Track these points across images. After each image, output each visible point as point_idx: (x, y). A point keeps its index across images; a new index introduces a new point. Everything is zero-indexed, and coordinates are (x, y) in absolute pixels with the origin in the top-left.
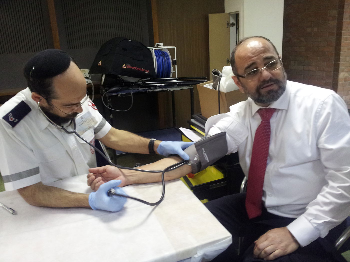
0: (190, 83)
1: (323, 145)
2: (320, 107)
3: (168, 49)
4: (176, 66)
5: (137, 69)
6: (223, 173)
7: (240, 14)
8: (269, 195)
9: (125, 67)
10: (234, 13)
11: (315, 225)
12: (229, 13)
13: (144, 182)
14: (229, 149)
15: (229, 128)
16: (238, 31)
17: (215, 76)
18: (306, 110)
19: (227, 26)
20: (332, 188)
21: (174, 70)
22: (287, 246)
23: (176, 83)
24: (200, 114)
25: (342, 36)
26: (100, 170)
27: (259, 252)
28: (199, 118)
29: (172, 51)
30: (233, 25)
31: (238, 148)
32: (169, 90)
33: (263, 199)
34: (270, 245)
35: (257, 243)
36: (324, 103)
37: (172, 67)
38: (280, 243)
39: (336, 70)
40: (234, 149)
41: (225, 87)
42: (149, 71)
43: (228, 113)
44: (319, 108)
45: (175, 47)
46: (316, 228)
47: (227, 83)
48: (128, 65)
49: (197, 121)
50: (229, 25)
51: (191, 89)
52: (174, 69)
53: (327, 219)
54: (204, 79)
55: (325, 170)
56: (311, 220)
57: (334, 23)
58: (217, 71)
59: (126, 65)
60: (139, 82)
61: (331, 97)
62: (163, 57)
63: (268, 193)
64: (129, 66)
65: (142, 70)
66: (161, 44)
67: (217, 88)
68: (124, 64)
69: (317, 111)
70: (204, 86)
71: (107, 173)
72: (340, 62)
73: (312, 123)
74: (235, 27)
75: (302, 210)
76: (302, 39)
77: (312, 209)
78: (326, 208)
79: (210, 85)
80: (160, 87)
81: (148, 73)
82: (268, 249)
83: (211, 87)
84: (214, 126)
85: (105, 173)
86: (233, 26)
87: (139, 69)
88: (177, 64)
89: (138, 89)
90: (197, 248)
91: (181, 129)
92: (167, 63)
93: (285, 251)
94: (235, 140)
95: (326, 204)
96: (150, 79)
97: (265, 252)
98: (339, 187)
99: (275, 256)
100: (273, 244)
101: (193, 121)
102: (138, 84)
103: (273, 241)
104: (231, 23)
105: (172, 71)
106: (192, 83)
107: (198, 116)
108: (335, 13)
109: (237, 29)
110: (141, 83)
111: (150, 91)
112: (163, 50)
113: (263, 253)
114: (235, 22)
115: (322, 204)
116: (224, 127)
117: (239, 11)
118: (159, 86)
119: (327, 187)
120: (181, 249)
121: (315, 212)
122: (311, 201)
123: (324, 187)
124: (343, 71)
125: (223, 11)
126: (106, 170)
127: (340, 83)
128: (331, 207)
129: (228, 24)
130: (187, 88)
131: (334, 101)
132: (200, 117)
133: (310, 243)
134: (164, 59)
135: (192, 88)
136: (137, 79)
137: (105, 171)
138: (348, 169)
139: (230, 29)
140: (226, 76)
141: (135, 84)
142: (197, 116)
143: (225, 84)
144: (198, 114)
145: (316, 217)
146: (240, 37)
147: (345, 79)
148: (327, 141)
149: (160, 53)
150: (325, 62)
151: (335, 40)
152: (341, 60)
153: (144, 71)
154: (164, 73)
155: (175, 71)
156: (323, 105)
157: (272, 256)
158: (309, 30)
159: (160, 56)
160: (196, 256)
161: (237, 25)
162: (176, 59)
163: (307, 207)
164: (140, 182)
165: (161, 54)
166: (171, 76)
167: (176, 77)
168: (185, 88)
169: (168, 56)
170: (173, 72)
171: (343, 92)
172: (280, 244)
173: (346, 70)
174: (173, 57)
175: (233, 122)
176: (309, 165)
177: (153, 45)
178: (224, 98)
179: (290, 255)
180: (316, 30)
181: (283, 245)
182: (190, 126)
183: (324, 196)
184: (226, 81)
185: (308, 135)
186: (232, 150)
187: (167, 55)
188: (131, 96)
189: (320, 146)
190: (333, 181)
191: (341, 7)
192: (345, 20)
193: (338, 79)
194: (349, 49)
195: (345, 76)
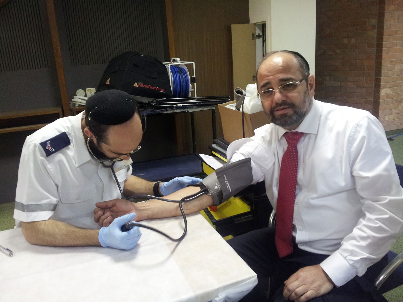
0: (210, 103)
1: (358, 173)
2: (354, 130)
3: (186, 65)
4: (195, 83)
5: (151, 87)
6: (249, 205)
7: (266, 24)
8: (300, 230)
9: (137, 86)
10: (260, 23)
11: (351, 262)
12: (255, 24)
13: (159, 217)
14: (254, 177)
15: (253, 154)
16: (265, 43)
17: (238, 95)
18: (338, 134)
19: (252, 38)
20: (370, 220)
21: (193, 89)
22: (320, 286)
23: (196, 103)
24: (223, 138)
25: (382, 48)
26: (108, 204)
27: (289, 294)
29: (190, 67)
30: (259, 36)
31: (264, 176)
32: (187, 111)
33: (294, 234)
34: (301, 286)
35: (287, 284)
36: (358, 125)
37: (190, 85)
38: (312, 282)
39: (378, 87)
40: (260, 177)
41: (249, 108)
42: (164, 90)
43: (252, 138)
44: (353, 132)
45: (194, 63)
46: (353, 266)
47: (252, 103)
48: (140, 83)
49: (220, 146)
50: (255, 37)
51: (212, 110)
52: (193, 87)
53: (365, 255)
54: (227, 98)
55: (362, 201)
56: (346, 256)
57: (373, 34)
58: (240, 90)
59: (137, 84)
60: (153, 102)
61: (366, 120)
62: (180, 74)
63: (298, 227)
64: (142, 85)
65: (156, 89)
66: (178, 59)
67: (241, 109)
68: (136, 83)
69: (350, 134)
70: (227, 106)
71: (117, 207)
72: (381, 77)
73: (345, 149)
74: (261, 39)
75: (337, 246)
76: (338, 51)
77: (347, 245)
78: (363, 243)
79: (233, 105)
80: (177, 108)
81: (163, 92)
82: (299, 290)
83: (234, 108)
84: (237, 151)
85: (115, 208)
86: (259, 38)
87: (153, 88)
88: (196, 81)
89: (152, 111)
90: (218, 290)
91: (202, 155)
92: (184, 80)
93: (318, 292)
94: (260, 166)
95: (363, 238)
96: (165, 99)
97: (296, 294)
98: (376, 219)
99: (306, 298)
100: (304, 285)
101: (214, 146)
102: (152, 104)
103: (304, 280)
104: (257, 34)
105: (191, 89)
106: (213, 103)
107: (220, 140)
108: (374, 21)
109: (264, 41)
110: (156, 103)
111: (166, 112)
112: (180, 66)
113: (293, 294)
114: (261, 34)
115: (358, 239)
116: (247, 153)
117: (265, 21)
118: (175, 107)
119: (364, 219)
120: (200, 291)
121: (351, 248)
122: (346, 236)
123: (361, 220)
124: (385, 87)
125: (248, 21)
127: (381, 101)
128: (369, 241)
129: (253, 35)
130: (208, 109)
131: (369, 124)
132: (223, 142)
133: (345, 283)
134: (181, 77)
135: (214, 108)
136: (151, 100)
137: (114, 205)
138: (387, 199)
139: (256, 41)
140: (250, 95)
141: (149, 105)
142: (219, 141)
143: (249, 104)
144: (220, 138)
145: (352, 253)
146: (267, 50)
147: (388, 96)
148: (362, 169)
149: (176, 69)
150: (365, 78)
151: (375, 53)
152: (382, 75)
153: (159, 89)
154: (182, 91)
156: (356, 128)
157: (303, 297)
158: (345, 41)
159: (177, 73)
160: (217, 299)
161: (264, 36)
162: (195, 76)
163: (343, 242)
164: (154, 217)
165: (178, 70)
166: (190, 95)
167: (196, 96)
168: (205, 109)
169: (186, 73)
170: (192, 91)
171: (385, 111)
172: (312, 284)
173: (388, 86)
174: (191, 73)
175: (257, 147)
176: (344, 195)
177: (168, 60)
178: (249, 120)
179: (323, 296)
180: (353, 40)
181: (316, 284)
182: (211, 152)
183: (361, 230)
184: (250, 101)
185: (341, 162)
186: (258, 179)
187: (184, 72)
188: (144, 118)
189: (355, 174)
190: (370, 213)
191: (381, 16)
192: (386, 30)
193: (380, 96)
194: (391, 62)
195: (387, 93)
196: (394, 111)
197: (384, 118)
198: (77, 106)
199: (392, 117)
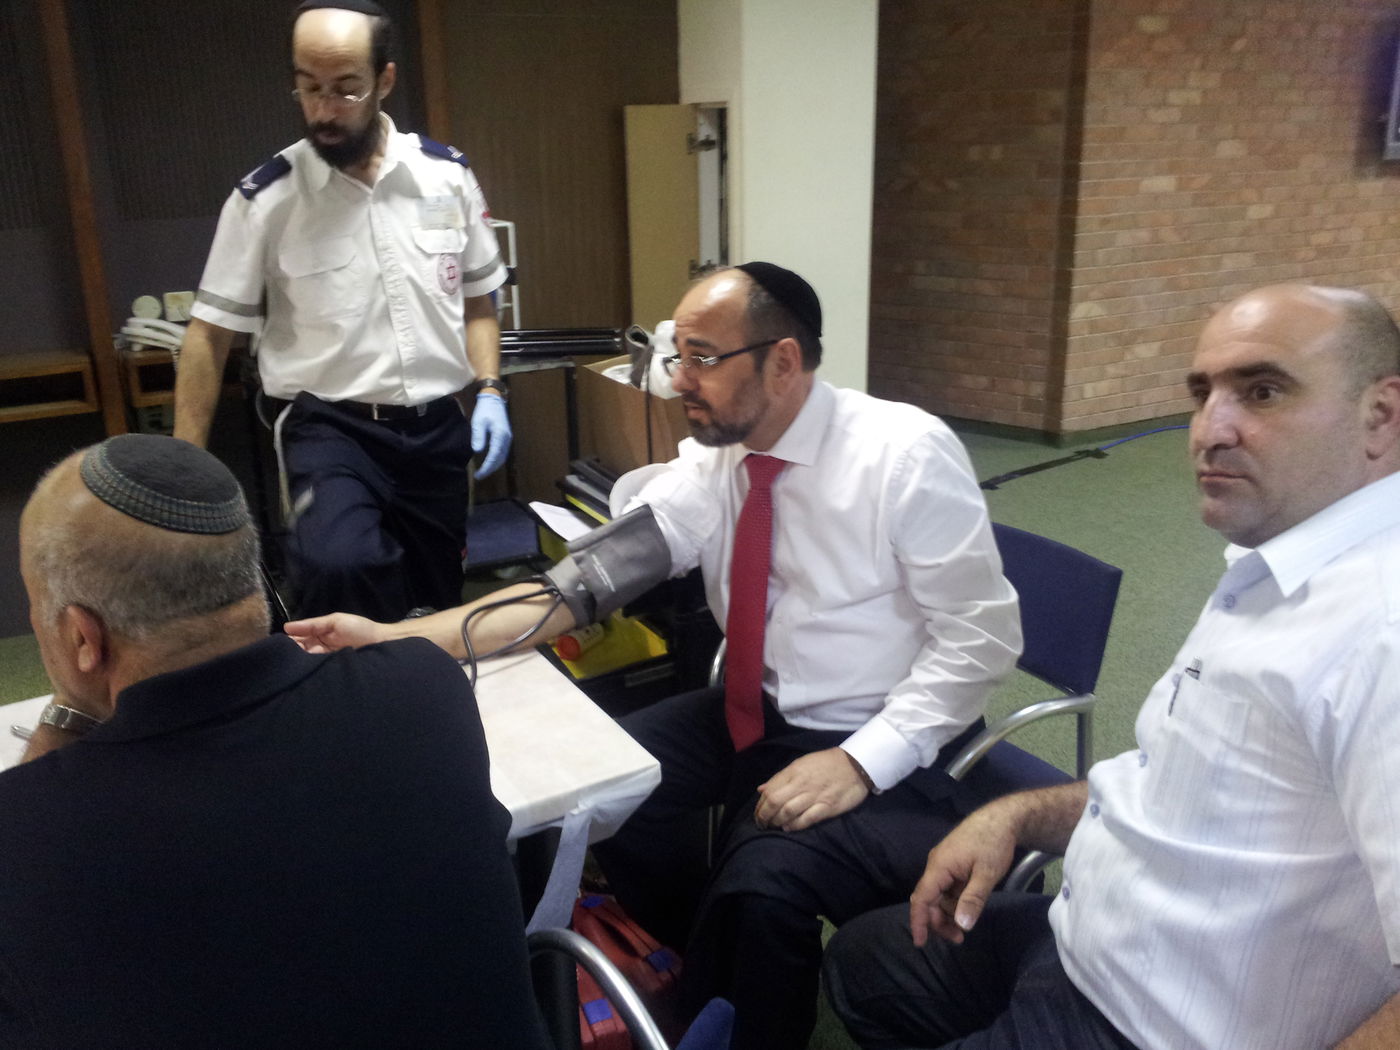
0: (562, 349)
4: (514, 288)
6: (664, 637)
7: (729, 112)
8: (786, 681)
10: (712, 106)
12: (696, 107)
16: (725, 167)
17: (635, 345)
19: (688, 148)
21: (508, 302)
22: (839, 794)
23: (516, 347)
24: (596, 457)
26: (317, 626)
27: (771, 812)
28: (595, 472)
30: (708, 144)
31: (700, 554)
33: (771, 690)
38: (822, 787)
39: (1063, 296)
40: (690, 559)
41: (665, 384)
43: (671, 464)
45: (509, 224)
46: (912, 744)
49: (587, 480)
50: (695, 145)
51: (567, 369)
52: (508, 299)
53: (940, 719)
57: (1053, 135)
58: (641, 332)
63: (783, 675)
67: (643, 384)
70: (605, 372)
71: (338, 634)
72: (1073, 269)
74: (714, 153)
77: (900, 702)
79: (623, 369)
82: (795, 803)
83: (624, 377)
85: (332, 636)
86: (708, 150)
88: (516, 280)
91: (537, 507)
93: (835, 806)
95: (933, 687)
98: (962, 649)
99: (809, 819)
100: (805, 791)
101: (573, 480)
103: (805, 782)
104: (702, 137)
106: (571, 348)
107: (590, 465)
108: (1058, 98)
109: (723, 158)
114: (714, 137)
115: (924, 689)
117: (725, 103)
119: (934, 650)
121: (909, 707)
122: (897, 685)
123: (927, 650)
124: (1085, 298)
125: (674, 98)
126: (337, 626)
127: (1074, 339)
129: (691, 140)
130: (555, 366)
132: (597, 470)
133: (895, 782)
135: (571, 364)
137: (331, 629)
138: (978, 606)
139: (700, 159)
140: (666, 350)
142: (585, 466)
144: (590, 459)
146: (730, 190)
147: (1093, 325)
150: (1027, 268)
151: (1059, 193)
152: (1077, 261)
155: (508, 305)
157: (801, 819)
158: (974, 153)
160: (575, 812)
161: (720, 143)
162: (513, 266)
163: (888, 698)
167: (516, 327)
168: (547, 365)
170: (504, 309)
171: (1085, 369)
172: (823, 790)
173: (1094, 294)
176: (888, 598)
178: (663, 414)
180: (996, 153)
181: (830, 791)
182: (564, 498)
183: (926, 669)
185: (873, 534)
186: (684, 563)
191: (1077, 81)
192: (1091, 125)
193: (1067, 324)
194: (1105, 222)
195: (1092, 314)
196: (1111, 370)
197: (1081, 391)
198: (137, 348)
199: (1103, 386)
